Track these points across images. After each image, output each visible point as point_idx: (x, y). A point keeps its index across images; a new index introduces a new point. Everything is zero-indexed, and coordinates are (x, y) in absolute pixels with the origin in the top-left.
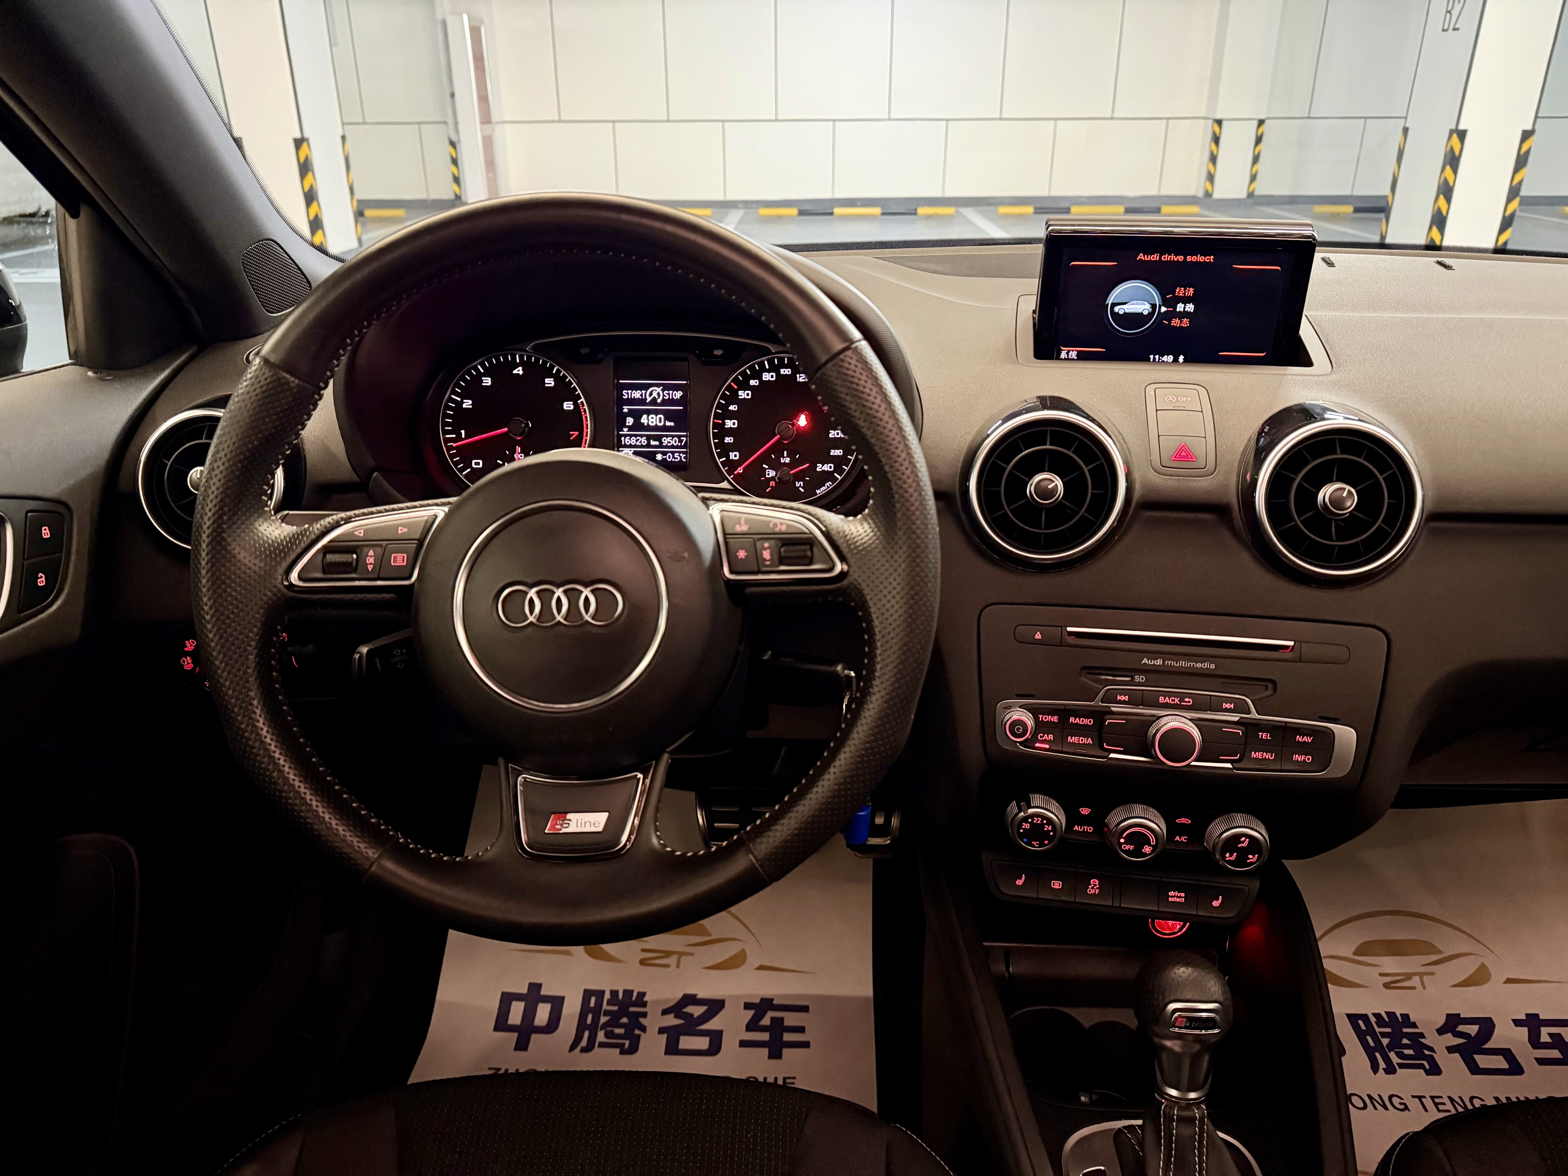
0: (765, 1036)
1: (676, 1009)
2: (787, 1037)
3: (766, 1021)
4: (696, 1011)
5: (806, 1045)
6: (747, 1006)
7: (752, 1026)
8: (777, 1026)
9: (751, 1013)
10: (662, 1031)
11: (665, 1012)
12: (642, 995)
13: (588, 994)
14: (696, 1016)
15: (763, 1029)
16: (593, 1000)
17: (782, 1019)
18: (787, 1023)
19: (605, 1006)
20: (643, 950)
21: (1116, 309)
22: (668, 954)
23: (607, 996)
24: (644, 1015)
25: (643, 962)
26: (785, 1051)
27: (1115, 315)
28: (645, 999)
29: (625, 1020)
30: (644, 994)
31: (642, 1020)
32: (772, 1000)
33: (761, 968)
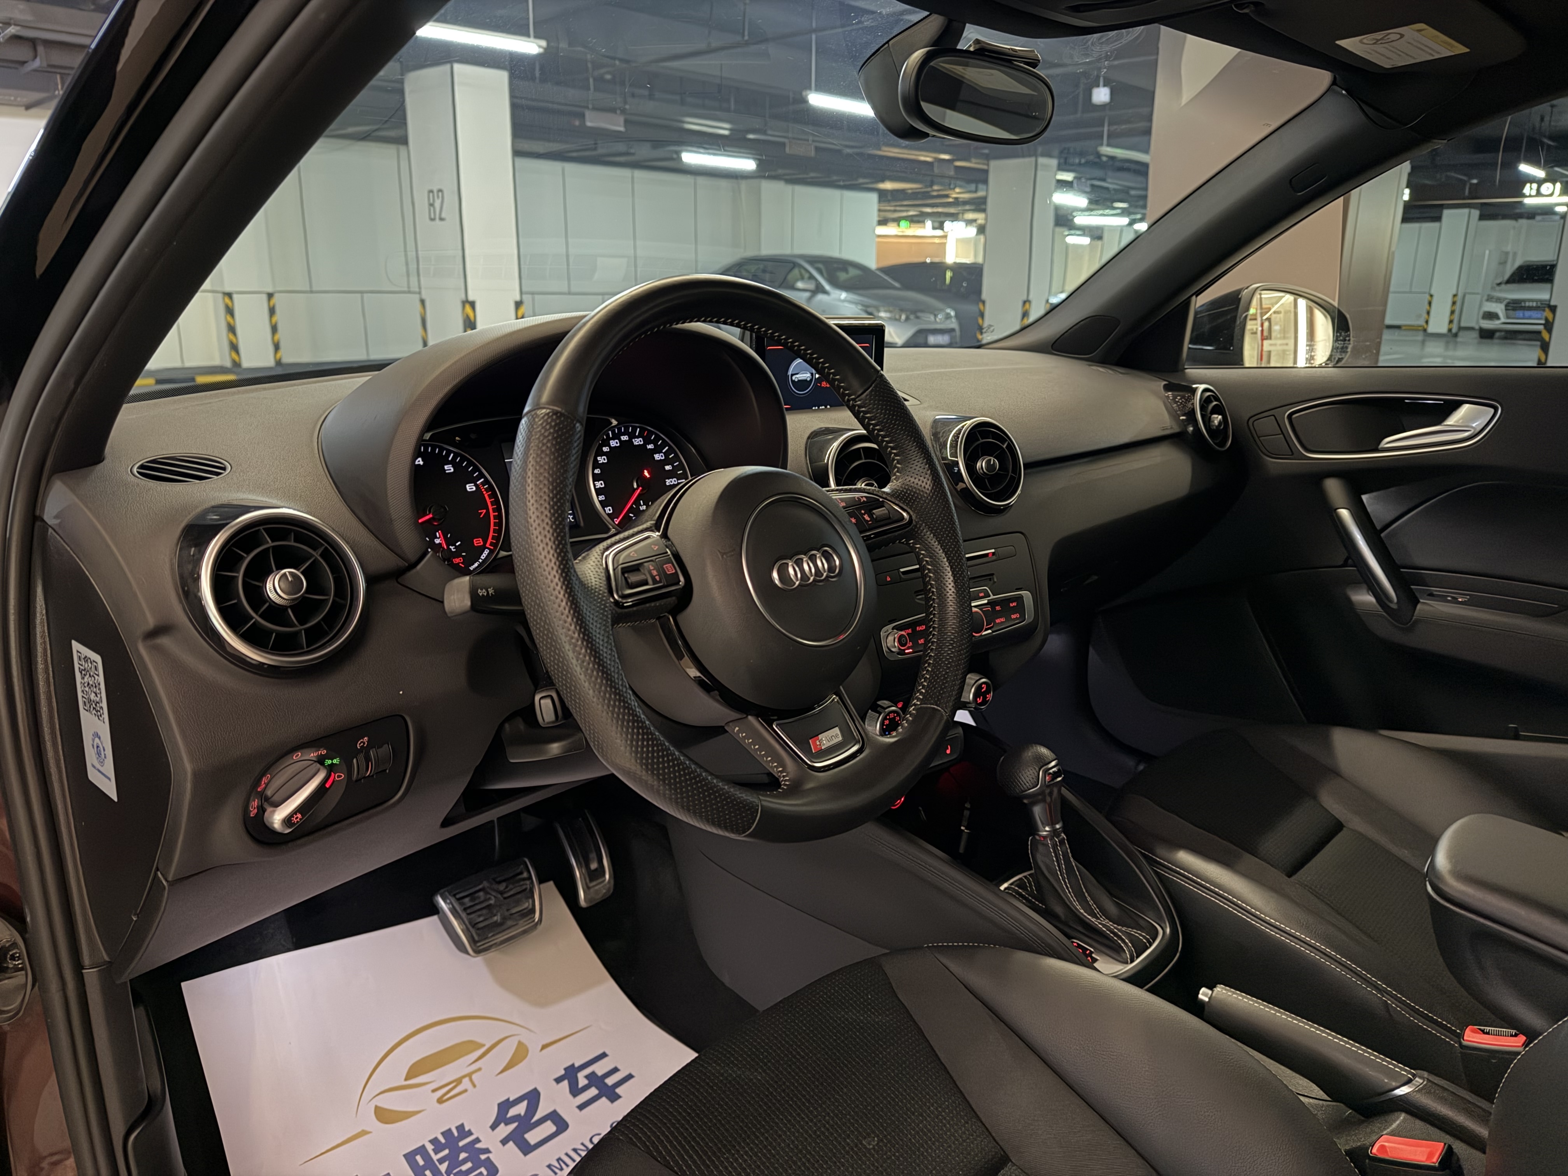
0: (593, 1092)
1: (501, 1118)
2: (610, 1081)
3: (582, 1082)
4: (520, 1109)
5: (630, 1077)
6: (558, 1080)
7: (575, 1091)
8: (593, 1079)
9: (566, 1083)
10: (504, 1142)
11: (494, 1127)
12: (460, 1128)
13: (410, 1157)
14: (523, 1114)
15: (586, 1088)
16: (419, 1158)
17: (593, 1073)
18: (600, 1073)
19: (435, 1158)
20: (434, 1091)
21: (794, 378)
22: (459, 1081)
23: (430, 1148)
24: (478, 1140)
25: (440, 1101)
26: (619, 1090)
27: (793, 381)
28: (467, 1129)
29: (463, 1156)
30: (462, 1125)
31: (478, 1146)
32: (573, 1065)
33: (544, 1047)
